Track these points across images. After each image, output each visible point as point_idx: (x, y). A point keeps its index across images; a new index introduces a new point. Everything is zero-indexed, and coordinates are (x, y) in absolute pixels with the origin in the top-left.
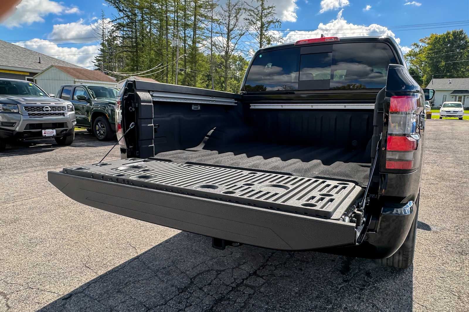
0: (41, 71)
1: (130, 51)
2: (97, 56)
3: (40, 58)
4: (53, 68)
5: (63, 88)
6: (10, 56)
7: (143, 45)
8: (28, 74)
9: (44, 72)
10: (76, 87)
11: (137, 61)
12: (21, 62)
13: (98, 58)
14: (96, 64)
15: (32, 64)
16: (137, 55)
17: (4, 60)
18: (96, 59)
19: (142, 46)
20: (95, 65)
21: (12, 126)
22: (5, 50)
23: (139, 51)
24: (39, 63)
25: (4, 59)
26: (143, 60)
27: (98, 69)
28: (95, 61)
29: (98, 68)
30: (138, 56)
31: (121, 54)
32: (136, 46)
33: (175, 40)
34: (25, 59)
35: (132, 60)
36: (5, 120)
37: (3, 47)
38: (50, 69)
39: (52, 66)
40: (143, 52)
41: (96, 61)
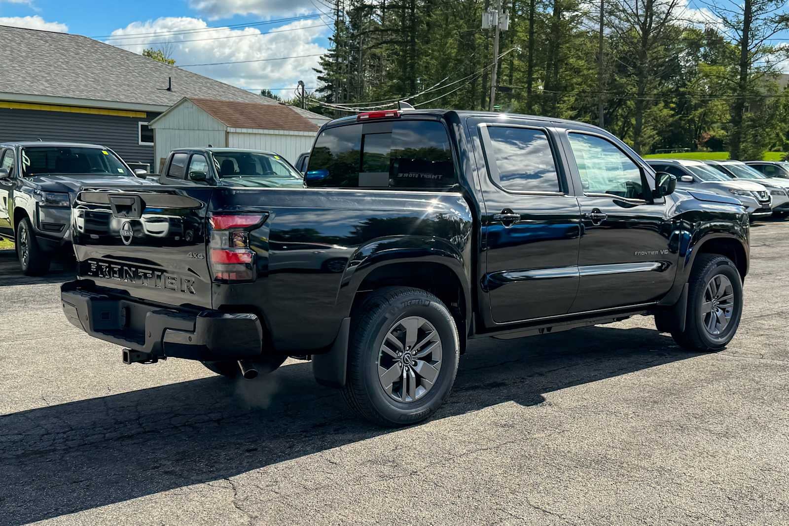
0: (168, 108)
1: (397, 42)
2: (326, 56)
3: (170, 78)
4: (186, 104)
5: (173, 155)
6: (111, 79)
7: (428, 24)
8: (144, 116)
9: (173, 109)
10: (193, 155)
11: (412, 66)
12: (131, 90)
13: (327, 59)
14: (321, 75)
15: (153, 93)
16: (413, 50)
17: (99, 88)
18: (322, 61)
19: (425, 26)
20: (319, 78)
21: (59, 231)
22: (104, 64)
23: (416, 40)
24: (169, 89)
25: (99, 85)
26: (428, 63)
27: (326, 88)
28: (320, 68)
29: (326, 84)
30: (415, 54)
31: (377, 51)
32: (412, 29)
33: (491, 13)
34: (142, 82)
35: (402, 63)
36: (51, 221)
37: (103, 57)
38: (181, 107)
39: (185, 100)
40: (427, 42)
41: (322, 67)
